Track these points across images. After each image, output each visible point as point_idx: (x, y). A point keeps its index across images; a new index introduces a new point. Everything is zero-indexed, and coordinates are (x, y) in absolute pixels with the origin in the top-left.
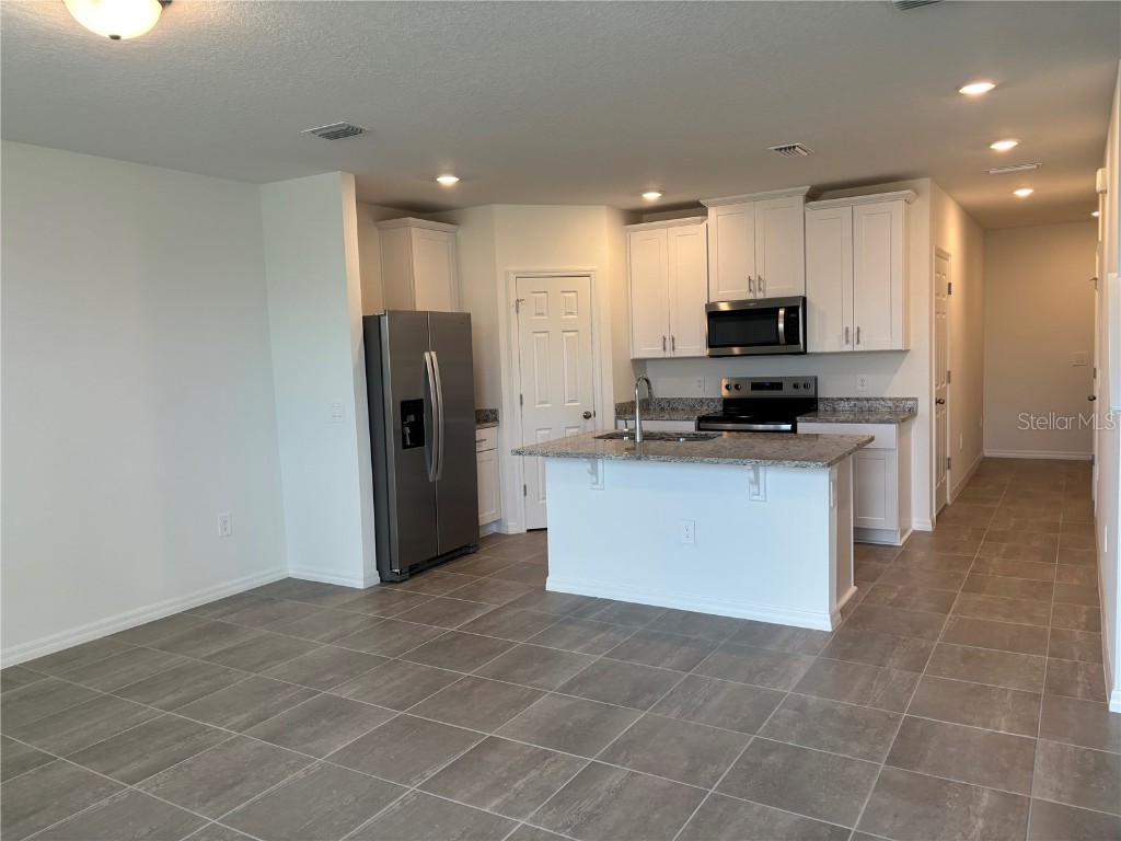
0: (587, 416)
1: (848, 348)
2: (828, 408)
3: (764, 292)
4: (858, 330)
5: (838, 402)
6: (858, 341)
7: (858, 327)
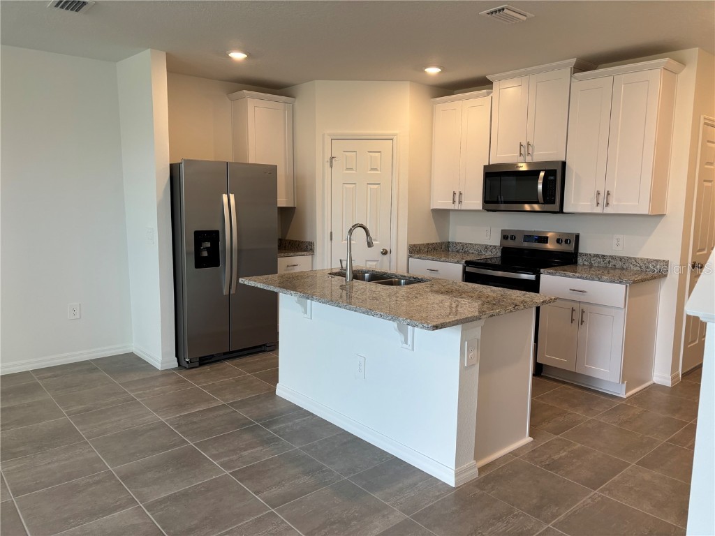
0: (385, 253)
1: (598, 210)
2: (586, 263)
3: (532, 156)
4: (608, 194)
5: (595, 258)
6: (607, 204)
7: (608, 192)
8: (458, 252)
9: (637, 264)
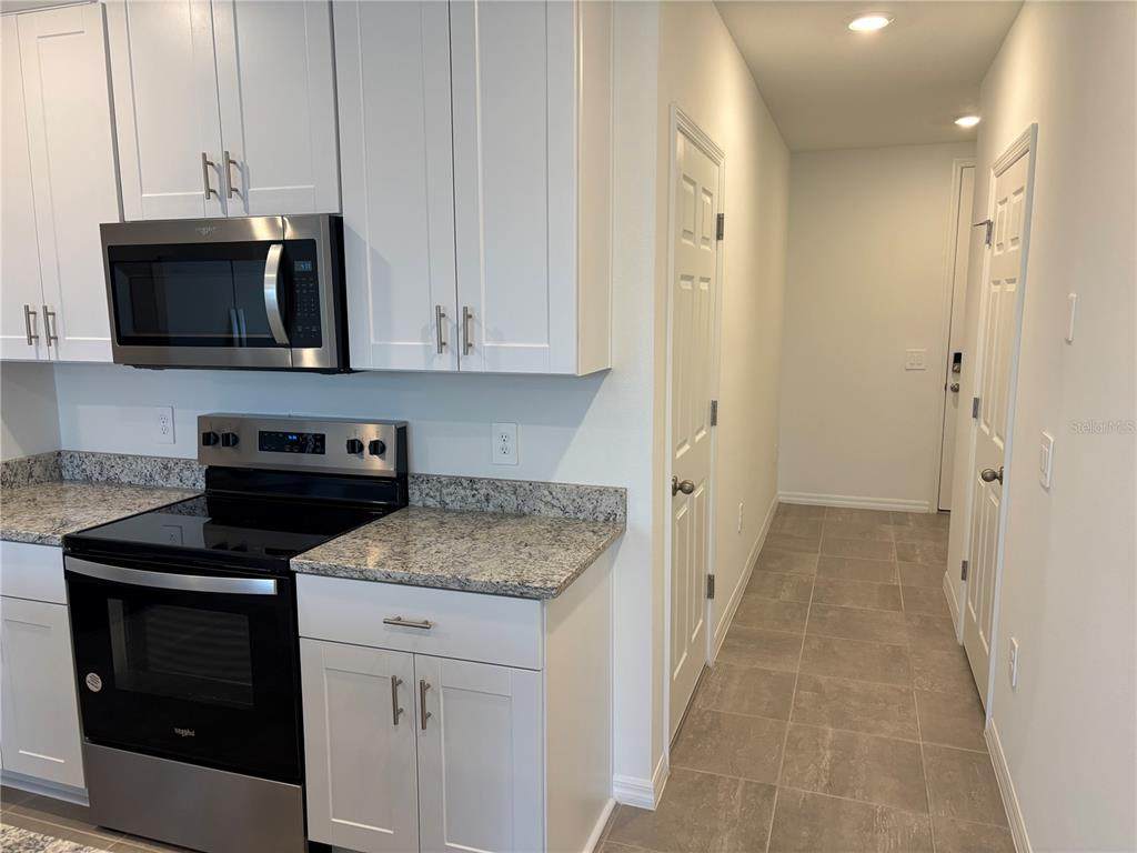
1: (444, 363)
4: (468, 317)
5: (451, 489)
6: (468, 346)
7: (465, 309)
8: (88, 480)
9: (555, 502)
